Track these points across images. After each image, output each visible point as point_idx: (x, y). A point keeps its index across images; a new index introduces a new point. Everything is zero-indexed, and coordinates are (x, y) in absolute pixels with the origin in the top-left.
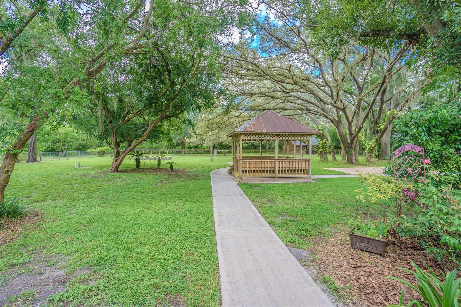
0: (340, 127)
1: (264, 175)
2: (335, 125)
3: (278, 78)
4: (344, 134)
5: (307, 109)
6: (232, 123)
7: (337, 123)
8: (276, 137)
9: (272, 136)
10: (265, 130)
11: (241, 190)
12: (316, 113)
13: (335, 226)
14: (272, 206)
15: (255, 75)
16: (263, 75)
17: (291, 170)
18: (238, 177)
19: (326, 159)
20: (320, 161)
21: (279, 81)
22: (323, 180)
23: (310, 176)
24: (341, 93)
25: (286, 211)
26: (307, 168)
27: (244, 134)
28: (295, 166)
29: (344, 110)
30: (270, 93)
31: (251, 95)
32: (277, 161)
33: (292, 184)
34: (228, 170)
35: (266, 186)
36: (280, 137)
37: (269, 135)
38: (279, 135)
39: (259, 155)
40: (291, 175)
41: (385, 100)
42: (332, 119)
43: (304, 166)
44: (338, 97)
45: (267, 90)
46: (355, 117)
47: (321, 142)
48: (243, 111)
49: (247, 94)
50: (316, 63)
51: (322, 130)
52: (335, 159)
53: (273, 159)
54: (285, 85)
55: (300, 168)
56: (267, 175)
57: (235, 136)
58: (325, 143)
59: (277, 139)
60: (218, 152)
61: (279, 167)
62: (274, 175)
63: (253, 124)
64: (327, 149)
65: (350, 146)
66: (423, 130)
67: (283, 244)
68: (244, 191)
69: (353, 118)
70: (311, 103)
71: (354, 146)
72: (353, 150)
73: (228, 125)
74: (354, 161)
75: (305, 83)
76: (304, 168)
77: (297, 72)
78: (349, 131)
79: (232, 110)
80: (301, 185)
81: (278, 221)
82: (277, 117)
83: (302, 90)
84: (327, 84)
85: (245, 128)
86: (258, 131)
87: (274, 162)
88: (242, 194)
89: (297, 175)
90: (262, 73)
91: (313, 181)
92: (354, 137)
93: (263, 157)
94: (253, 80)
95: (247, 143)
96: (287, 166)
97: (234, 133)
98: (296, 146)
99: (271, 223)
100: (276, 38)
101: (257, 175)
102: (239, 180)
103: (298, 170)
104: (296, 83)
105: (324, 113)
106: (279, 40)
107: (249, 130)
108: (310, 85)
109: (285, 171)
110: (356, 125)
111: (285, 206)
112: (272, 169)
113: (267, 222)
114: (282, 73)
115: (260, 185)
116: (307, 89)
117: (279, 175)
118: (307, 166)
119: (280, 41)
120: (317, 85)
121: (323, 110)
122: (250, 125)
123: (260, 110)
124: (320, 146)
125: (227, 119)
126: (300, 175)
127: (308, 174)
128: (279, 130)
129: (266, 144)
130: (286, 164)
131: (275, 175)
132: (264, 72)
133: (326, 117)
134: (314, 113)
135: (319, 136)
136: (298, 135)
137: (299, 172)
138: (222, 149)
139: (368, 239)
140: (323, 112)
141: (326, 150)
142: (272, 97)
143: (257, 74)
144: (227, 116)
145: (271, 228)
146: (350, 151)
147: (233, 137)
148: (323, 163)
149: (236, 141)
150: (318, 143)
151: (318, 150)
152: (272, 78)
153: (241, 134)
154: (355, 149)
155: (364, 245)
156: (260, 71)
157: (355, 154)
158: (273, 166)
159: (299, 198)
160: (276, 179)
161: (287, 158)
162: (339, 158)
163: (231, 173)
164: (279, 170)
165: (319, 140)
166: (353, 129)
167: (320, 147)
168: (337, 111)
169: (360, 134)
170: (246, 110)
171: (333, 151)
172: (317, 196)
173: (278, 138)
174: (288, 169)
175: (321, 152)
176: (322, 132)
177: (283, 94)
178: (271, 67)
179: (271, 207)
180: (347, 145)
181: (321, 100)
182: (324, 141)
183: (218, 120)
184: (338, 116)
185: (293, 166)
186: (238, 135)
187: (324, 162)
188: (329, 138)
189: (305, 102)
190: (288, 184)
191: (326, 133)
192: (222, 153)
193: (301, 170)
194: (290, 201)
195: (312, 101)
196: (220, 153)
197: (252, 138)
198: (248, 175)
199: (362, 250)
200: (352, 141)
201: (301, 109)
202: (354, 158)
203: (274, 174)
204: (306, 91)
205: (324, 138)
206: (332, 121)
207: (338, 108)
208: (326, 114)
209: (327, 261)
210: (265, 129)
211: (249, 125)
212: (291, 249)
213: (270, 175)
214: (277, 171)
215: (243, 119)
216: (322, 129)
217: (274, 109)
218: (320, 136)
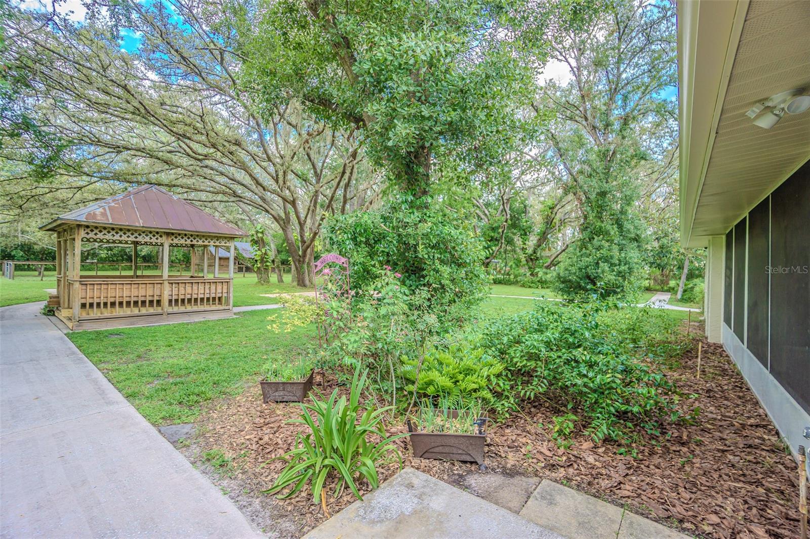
0: (288, 230)
1: (136, 311)
2: (280, 225)
3: (180, 128)
4: (294, 240)
5: (235, 194)
6: (63, 201)
7: (284, 223)
8: (164, 237)
9: (157, 236)
10: (140, 223)
11: (72, 345)
12: (252, 203)
13: (250, 378)
14: (142, 365)
15: (126, 111)
16: (144, 113)
17: (196, 300)
18: (70, 319)
19: (267, 281)
20: (256, 284)
21: (180, 135)
22: (253, 313)
23: (231, 307)
24: (290, 176)
25: (169, 370)
26: (225, 295)
27: (88, 227)
28: (203, 292)
29: (293, 203)
30: (161, 153)
31: (118, 149)
32: (166, 283)
33: (196, 323)
34: (43, 307)
35: (140, 332)
36: (173, 237)
37: (151, 232)
38: (173, 234)
39: (131, 273)
40: (195, 308)
41: (348, 197)
42: (276, 215)
43: (219, 290)
44: (284, 183)
45: (160, 145)
46: (309, 216)
47: (259, 253)
48: (96, 179)
49: (106, 145)
50: (251, 119)
51: (262, 233)
52: (281, 280)
53: (158, 280)
54: (192, 144)
55: (213, 295)
56: (144, 311)
57: (65, 230)
58: (266, 254)
59: (167, 242)
60: (18, 268)
61: (170, 293)
62: (159, 310)
63: (111, 208)
64: (268, 264)
65: (301, 259)
66: (348, 239)
67: (149, 424)
68: (79, 347)
69: (306, 217)
70: (243, 185)
71: (307, 260)
72: (305, 266)
73: (51, 204)
74: (307, 282)
75: (233, 148)
76: (220, 295)
77: (220, 126)
78: (301, 236)
79: (62, 171)
80: (211, 324)
81: (146, 390)
82: (171, 200)
83: (225, 160)
84: (269, 160)
85: (89, 214)
86: (124, 222)
87: (159, 285)
88: (73, 353)
89: (207, 308)
90: (143, 111)
91: (235, 316)
92: (307, 245)
93: (138, 277)
94: (123, 119)
95: (110, 249)
96: (186, 291)
97: (59, 222)
98: (220, 259)
99: (130, 397)
100: (177, 51)
101: (118, 311)
102: (70, 325)
103: (208, 299)
104: (214, 146)
105: (264, 205)
106: (183, 58)
107: (100, 220)
108: (242, 155)
109: (183, 300)
110: (311, 229)
111: (171, 361)
112: (156, 298)
113: (123, 395)
114: (188, 121)
115: (126, 331)
116: (235, 160)
117: (170, 310)
118: (225, 291)
119: (185, 61)
120: (253, 157)
121: (263, 200)
122: (104, 209)
123: (139, 183)
124: (258, 258)
125: (47, 190)
126: (214, 308)
127: (228, 304)
128: (172, 225)
129: (158, 252)
130: (185, 288)
131: (162, 309)
132: (145, 108)
133: (267, 211)
134: (248, 202)
135: (255, 242)
136: (209, 236)
137: (211, 302)
138: (35, 259)
139: (284, 383)
140: (262, 203)
141: (267, 266)
142: (166, 162)
143: (131, 109)
144: (44, 184)
145: (129, 404)
146: (302, 267)
147: (59, 233)
148: (261, 287)
149: (66, 241)
150: (255, 253)
151: (253, 265)
152: (165, 126)
153: (79, 226)
154: (309, 264)
155: (279, 395)
156: (137, 104)
157: (309, 271)
158: (157, 292)
159: (202, 345)
160: (164, 316)
161: (192, 277)
162: (288, 278)
163: (50, 312)
164: (170, 301)
165: (257, 249)
166: (307, 234)
167: (256, 261)
168: (284, 204)
169: (316, 243)
170: (101, 179)
171: (278, 266)
172: (236, 338)
173: (170, 239)
174: (189, 297)
175: (259, 268)
176: (260, 235)
177: (193, 162)
178: (168, 102)
179: (139, 368)
180: (298, 258)
181: (258, 183)
182: (263, 251)
183: (18, 188)
184: (285, 212)
185: (200, 291)
186: (71, 229)
187: (262, 284)
188: (273, 246)
189: (231, 182)
190: (188, 324)
191: (268, 239)
192: (35, 270)
193: (214, 299)
194: (182, 353)
195: (244, 182)
196: (29, 269)
197: (117, 237)
198: (95, 313)
199: (277, 402)
200: (305, 252)
201: (224, 193)
202: (307, 279)
203: (160, 308)
204: (231, 163)
205: (264, 246)
206: (276, 219)
207: (285, 200)
208: (267, 207)
209: (222, 430)
210: (141, 221)
211: (101, 210)
212: (163, 429)
213: (151, 310)
214: (165, 302)
215: (95, 196)
216: (261, 231)
217: (170, 186)
218: (258, 242)
